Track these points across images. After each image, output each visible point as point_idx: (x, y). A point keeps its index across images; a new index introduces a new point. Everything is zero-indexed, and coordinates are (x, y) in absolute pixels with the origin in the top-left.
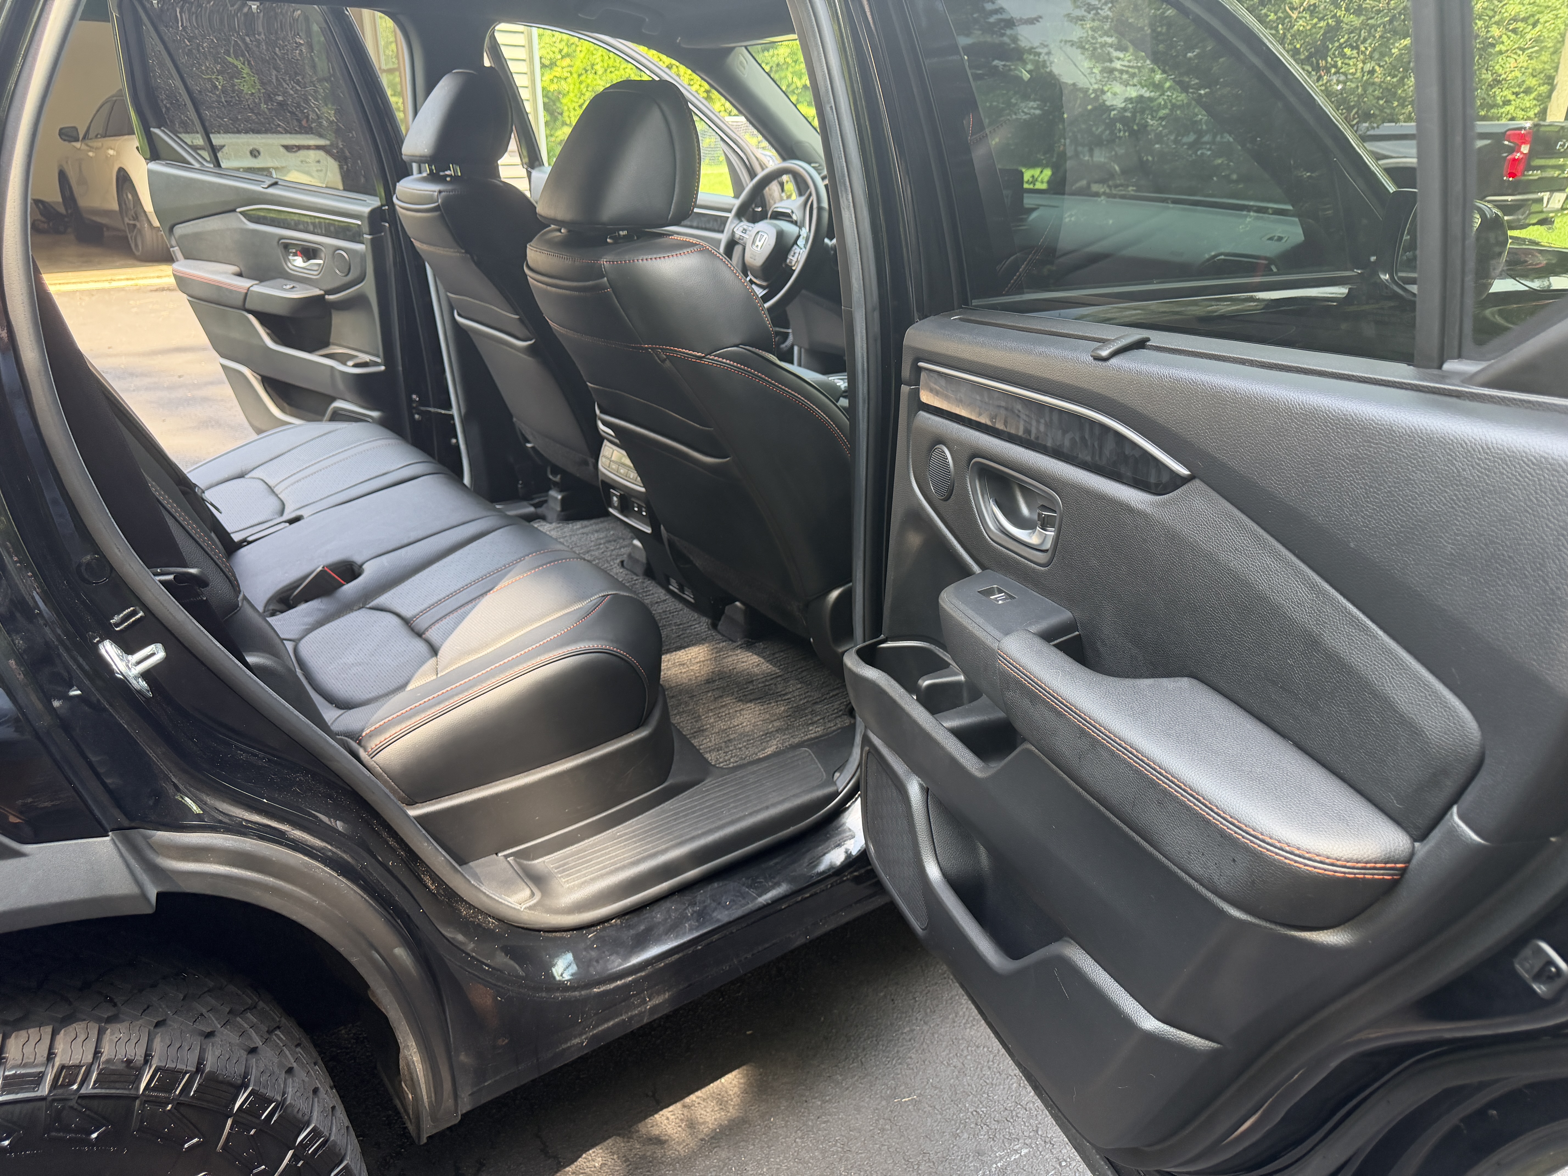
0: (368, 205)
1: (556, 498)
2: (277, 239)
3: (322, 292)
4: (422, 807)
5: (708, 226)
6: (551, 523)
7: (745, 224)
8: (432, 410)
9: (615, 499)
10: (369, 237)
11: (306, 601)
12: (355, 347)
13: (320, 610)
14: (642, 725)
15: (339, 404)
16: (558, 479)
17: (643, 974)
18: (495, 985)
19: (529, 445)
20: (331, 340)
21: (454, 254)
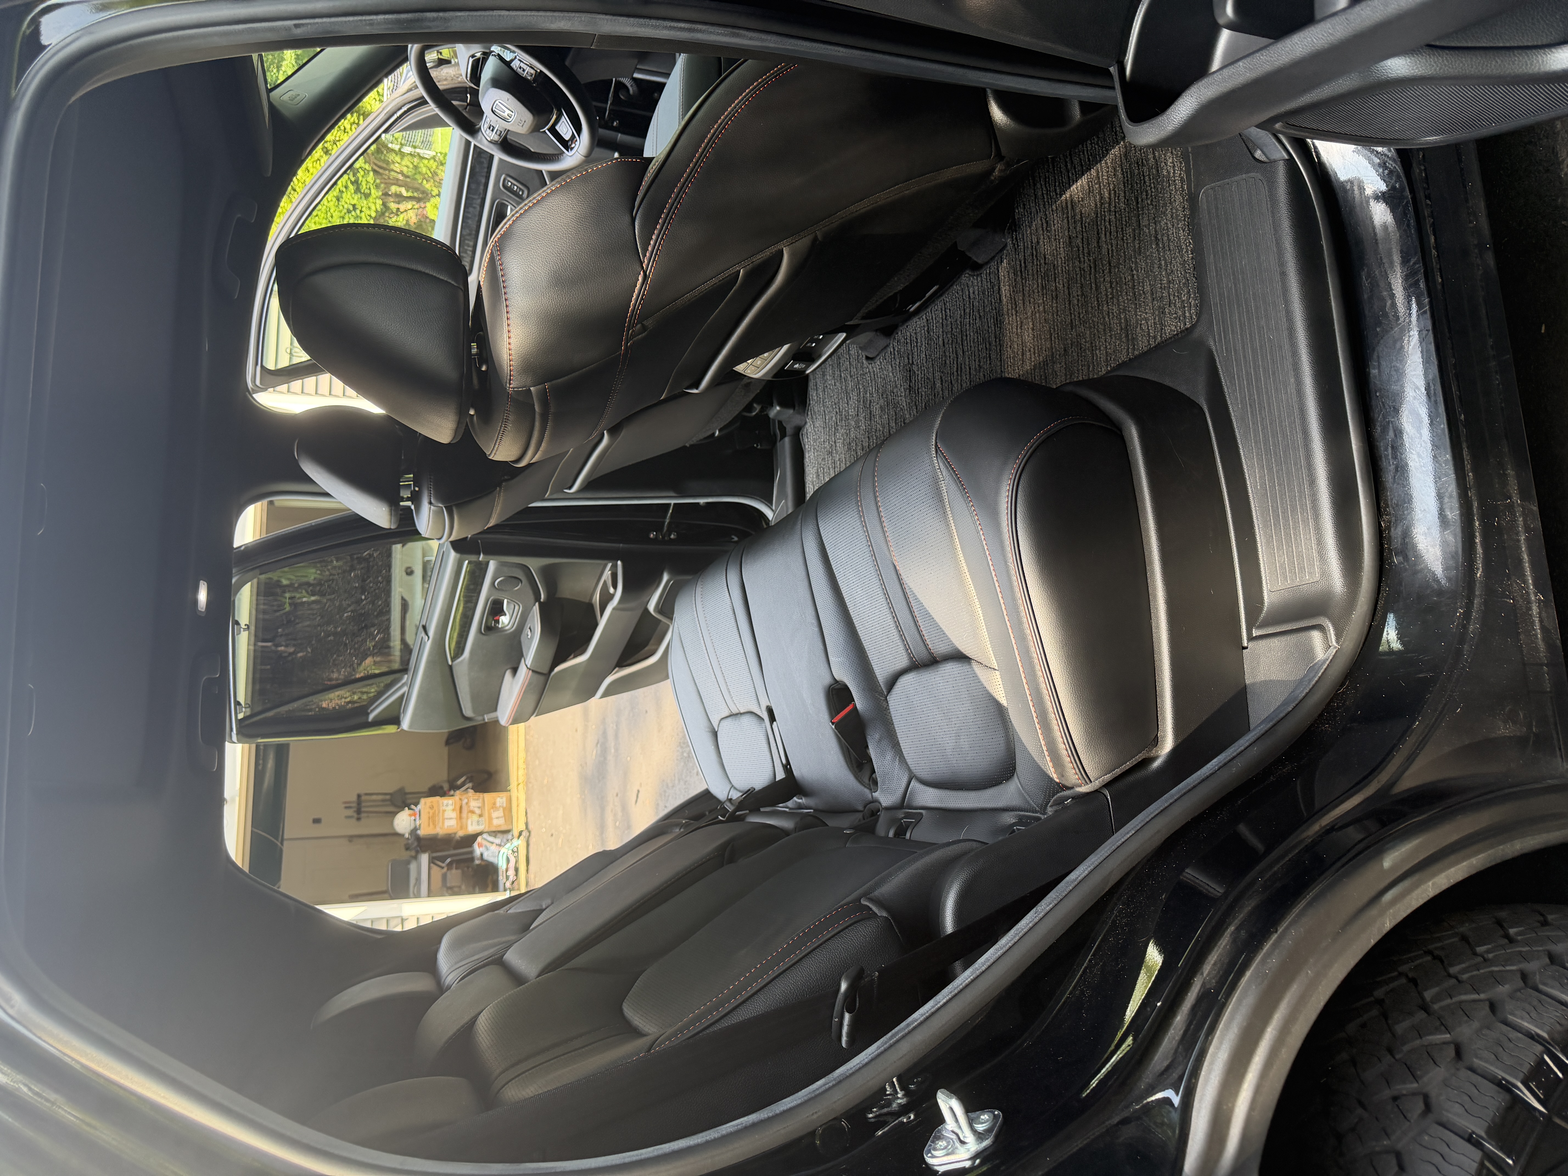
0: (449, 552)
1: (779, 412)
2: (481, 636)
3: (537, 604)
4: (1164, 731)
5: (486, 165)
6: (806, 423)
7: (484, 126)
8: (667, 521)
9: (797, 366)
10: (482, 555)
11: (867, 747)
12: (595, 581)
13: (880, 740)
14: (1120, 430)
15: (651, 607)
16: (757, 408)
17: (1475, 504)
18: (1441, 713)
19: (717, 433)
20: (587, 601)
21: (501, 498)
